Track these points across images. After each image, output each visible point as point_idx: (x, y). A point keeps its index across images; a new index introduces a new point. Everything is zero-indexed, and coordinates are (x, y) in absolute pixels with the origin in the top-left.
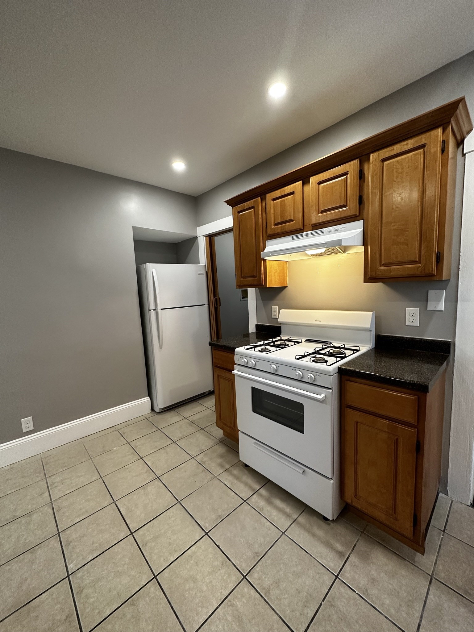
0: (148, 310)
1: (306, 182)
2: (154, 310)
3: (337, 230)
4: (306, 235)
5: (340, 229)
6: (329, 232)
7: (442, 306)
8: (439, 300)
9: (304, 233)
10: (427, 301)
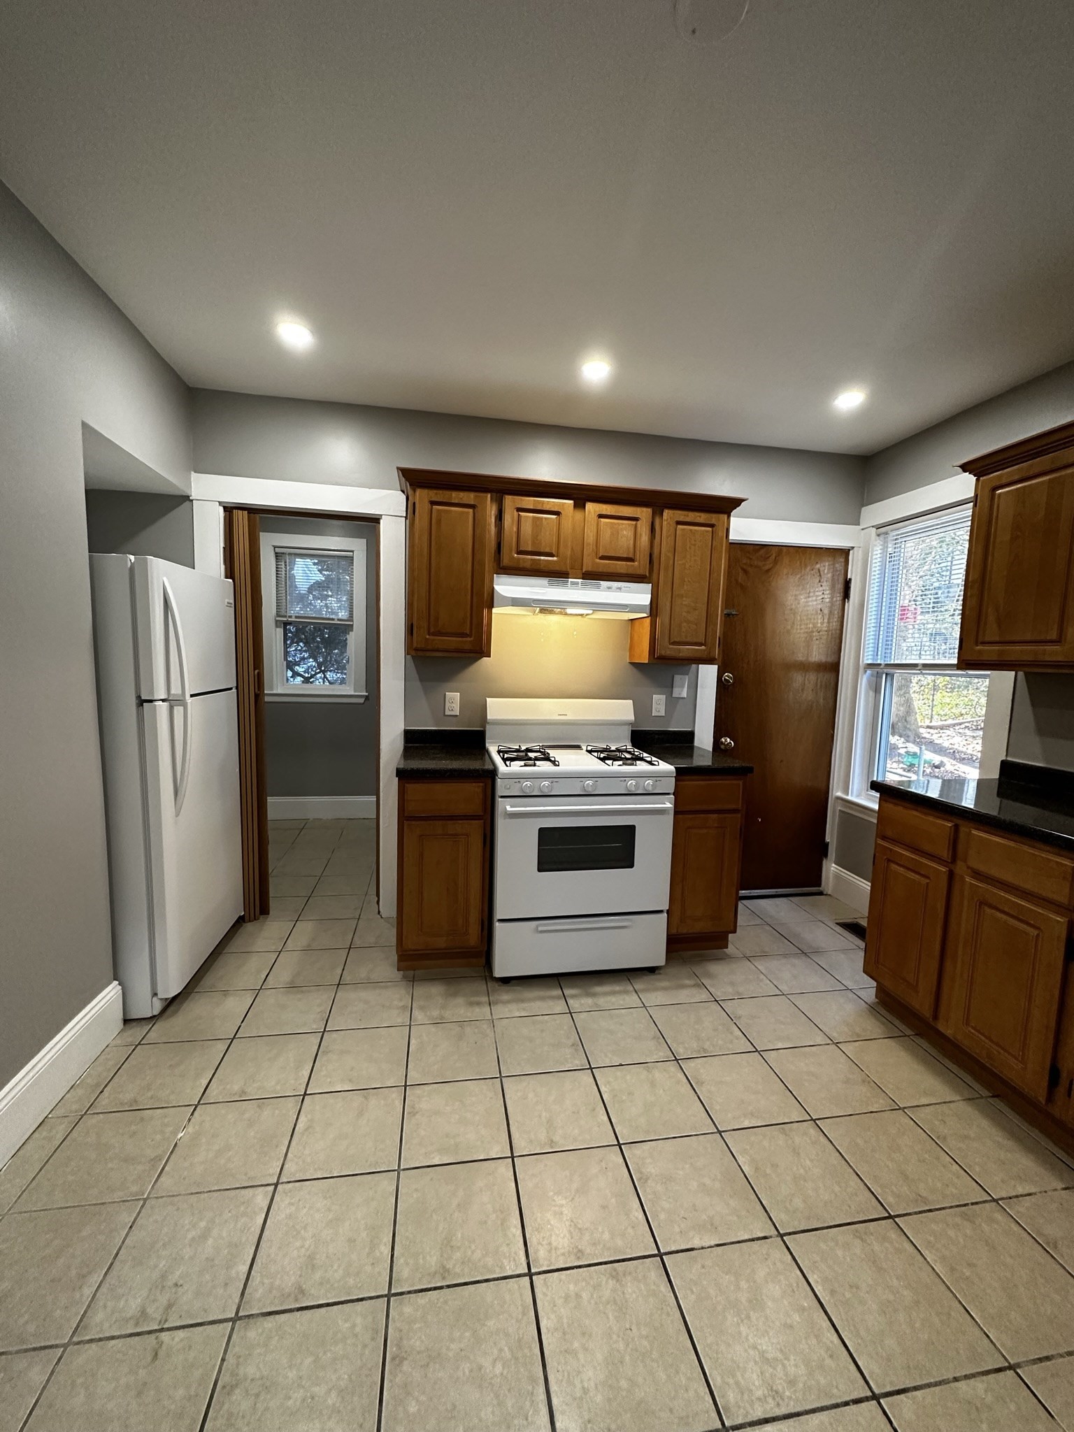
0: (133, 701)
1: (580, 505)
2: (163, 700)
3: (620, 589)
4: (573, 583)
5: (623, 588)
6: (609, 588)
7: (684, 694)
8: (683, 687)
9: (570, 580)
10: (672, 687)
